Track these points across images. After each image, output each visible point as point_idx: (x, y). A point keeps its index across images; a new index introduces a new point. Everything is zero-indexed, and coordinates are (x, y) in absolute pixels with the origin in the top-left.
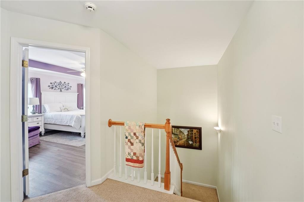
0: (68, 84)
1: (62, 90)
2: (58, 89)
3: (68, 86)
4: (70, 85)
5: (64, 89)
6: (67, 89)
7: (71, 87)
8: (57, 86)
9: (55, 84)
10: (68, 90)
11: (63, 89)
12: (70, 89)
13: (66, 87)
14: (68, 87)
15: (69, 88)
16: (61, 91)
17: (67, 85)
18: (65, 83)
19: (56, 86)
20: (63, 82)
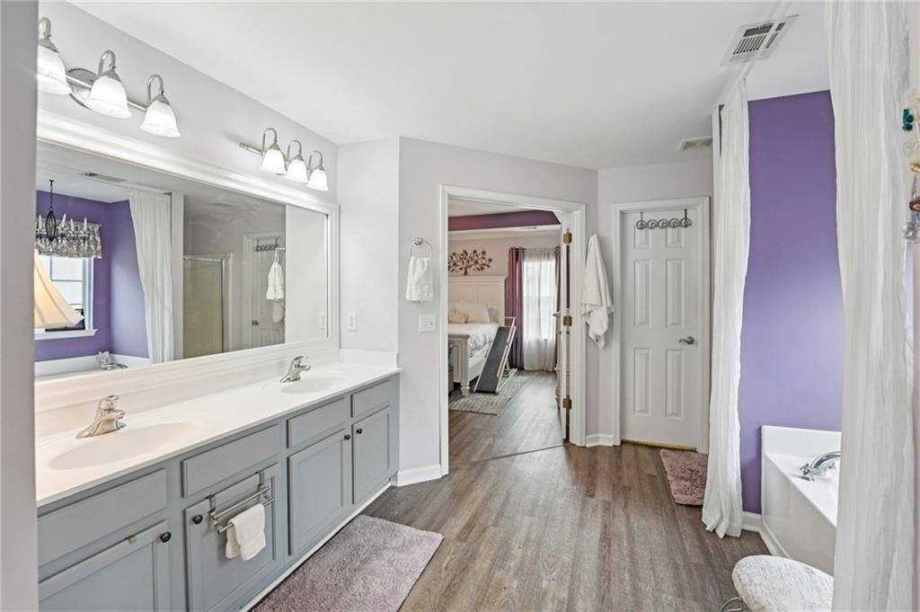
0: (484, 253)
1: (468, 270)
2: (461, 269)
3: (483, 258)
4: (487, 257)
5: (473, 267)
6: (479, 267)
7: (490, 260)
8: (458, 263)
9: (454, 258)
10: (482, 269)
11: (472, 269)
12: (489, 266)
13: (476, 262)
14: (484, 261)
15: (484, 264)
16: (466, 273)
17: (480, 257)
18: (475, 252)
19: (455, 264)
20: (470, 252)
